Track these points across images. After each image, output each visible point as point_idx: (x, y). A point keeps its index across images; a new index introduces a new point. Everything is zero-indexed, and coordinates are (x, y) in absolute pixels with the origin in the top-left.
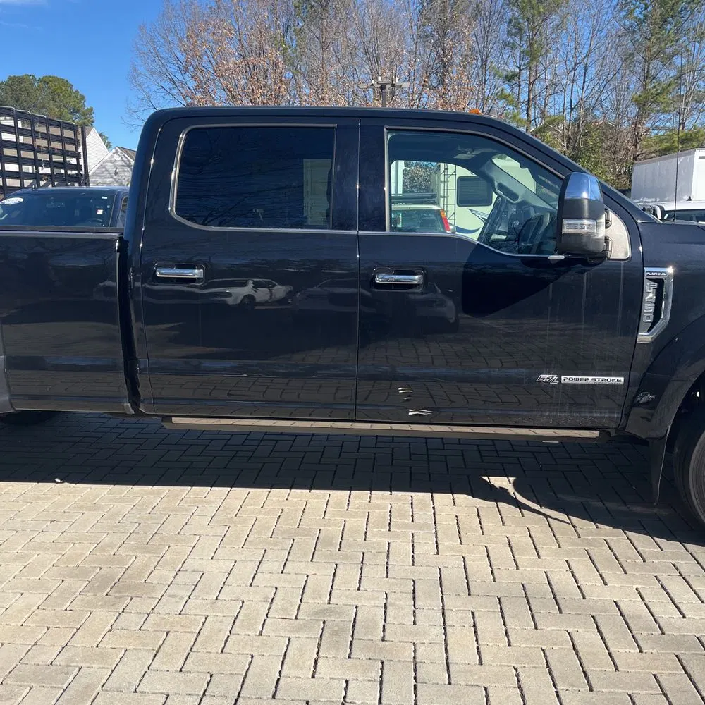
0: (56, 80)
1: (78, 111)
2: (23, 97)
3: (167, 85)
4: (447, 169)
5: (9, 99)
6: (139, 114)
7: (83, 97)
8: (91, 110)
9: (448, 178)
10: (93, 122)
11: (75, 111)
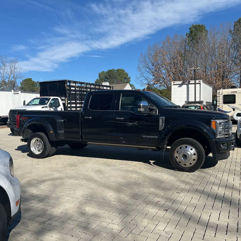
0: (121, 70)
1: (126, 78)
2: (111, 76)
3: (148, 70)
4: (219, 93)
5: (108, 76)
6: (140, 79)
7: (128, 74)
8: (130, 78)
9: (220, 95)
10: (130, 81)
11: (125, 78)
